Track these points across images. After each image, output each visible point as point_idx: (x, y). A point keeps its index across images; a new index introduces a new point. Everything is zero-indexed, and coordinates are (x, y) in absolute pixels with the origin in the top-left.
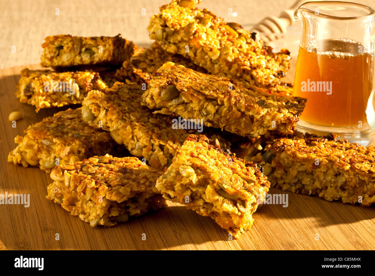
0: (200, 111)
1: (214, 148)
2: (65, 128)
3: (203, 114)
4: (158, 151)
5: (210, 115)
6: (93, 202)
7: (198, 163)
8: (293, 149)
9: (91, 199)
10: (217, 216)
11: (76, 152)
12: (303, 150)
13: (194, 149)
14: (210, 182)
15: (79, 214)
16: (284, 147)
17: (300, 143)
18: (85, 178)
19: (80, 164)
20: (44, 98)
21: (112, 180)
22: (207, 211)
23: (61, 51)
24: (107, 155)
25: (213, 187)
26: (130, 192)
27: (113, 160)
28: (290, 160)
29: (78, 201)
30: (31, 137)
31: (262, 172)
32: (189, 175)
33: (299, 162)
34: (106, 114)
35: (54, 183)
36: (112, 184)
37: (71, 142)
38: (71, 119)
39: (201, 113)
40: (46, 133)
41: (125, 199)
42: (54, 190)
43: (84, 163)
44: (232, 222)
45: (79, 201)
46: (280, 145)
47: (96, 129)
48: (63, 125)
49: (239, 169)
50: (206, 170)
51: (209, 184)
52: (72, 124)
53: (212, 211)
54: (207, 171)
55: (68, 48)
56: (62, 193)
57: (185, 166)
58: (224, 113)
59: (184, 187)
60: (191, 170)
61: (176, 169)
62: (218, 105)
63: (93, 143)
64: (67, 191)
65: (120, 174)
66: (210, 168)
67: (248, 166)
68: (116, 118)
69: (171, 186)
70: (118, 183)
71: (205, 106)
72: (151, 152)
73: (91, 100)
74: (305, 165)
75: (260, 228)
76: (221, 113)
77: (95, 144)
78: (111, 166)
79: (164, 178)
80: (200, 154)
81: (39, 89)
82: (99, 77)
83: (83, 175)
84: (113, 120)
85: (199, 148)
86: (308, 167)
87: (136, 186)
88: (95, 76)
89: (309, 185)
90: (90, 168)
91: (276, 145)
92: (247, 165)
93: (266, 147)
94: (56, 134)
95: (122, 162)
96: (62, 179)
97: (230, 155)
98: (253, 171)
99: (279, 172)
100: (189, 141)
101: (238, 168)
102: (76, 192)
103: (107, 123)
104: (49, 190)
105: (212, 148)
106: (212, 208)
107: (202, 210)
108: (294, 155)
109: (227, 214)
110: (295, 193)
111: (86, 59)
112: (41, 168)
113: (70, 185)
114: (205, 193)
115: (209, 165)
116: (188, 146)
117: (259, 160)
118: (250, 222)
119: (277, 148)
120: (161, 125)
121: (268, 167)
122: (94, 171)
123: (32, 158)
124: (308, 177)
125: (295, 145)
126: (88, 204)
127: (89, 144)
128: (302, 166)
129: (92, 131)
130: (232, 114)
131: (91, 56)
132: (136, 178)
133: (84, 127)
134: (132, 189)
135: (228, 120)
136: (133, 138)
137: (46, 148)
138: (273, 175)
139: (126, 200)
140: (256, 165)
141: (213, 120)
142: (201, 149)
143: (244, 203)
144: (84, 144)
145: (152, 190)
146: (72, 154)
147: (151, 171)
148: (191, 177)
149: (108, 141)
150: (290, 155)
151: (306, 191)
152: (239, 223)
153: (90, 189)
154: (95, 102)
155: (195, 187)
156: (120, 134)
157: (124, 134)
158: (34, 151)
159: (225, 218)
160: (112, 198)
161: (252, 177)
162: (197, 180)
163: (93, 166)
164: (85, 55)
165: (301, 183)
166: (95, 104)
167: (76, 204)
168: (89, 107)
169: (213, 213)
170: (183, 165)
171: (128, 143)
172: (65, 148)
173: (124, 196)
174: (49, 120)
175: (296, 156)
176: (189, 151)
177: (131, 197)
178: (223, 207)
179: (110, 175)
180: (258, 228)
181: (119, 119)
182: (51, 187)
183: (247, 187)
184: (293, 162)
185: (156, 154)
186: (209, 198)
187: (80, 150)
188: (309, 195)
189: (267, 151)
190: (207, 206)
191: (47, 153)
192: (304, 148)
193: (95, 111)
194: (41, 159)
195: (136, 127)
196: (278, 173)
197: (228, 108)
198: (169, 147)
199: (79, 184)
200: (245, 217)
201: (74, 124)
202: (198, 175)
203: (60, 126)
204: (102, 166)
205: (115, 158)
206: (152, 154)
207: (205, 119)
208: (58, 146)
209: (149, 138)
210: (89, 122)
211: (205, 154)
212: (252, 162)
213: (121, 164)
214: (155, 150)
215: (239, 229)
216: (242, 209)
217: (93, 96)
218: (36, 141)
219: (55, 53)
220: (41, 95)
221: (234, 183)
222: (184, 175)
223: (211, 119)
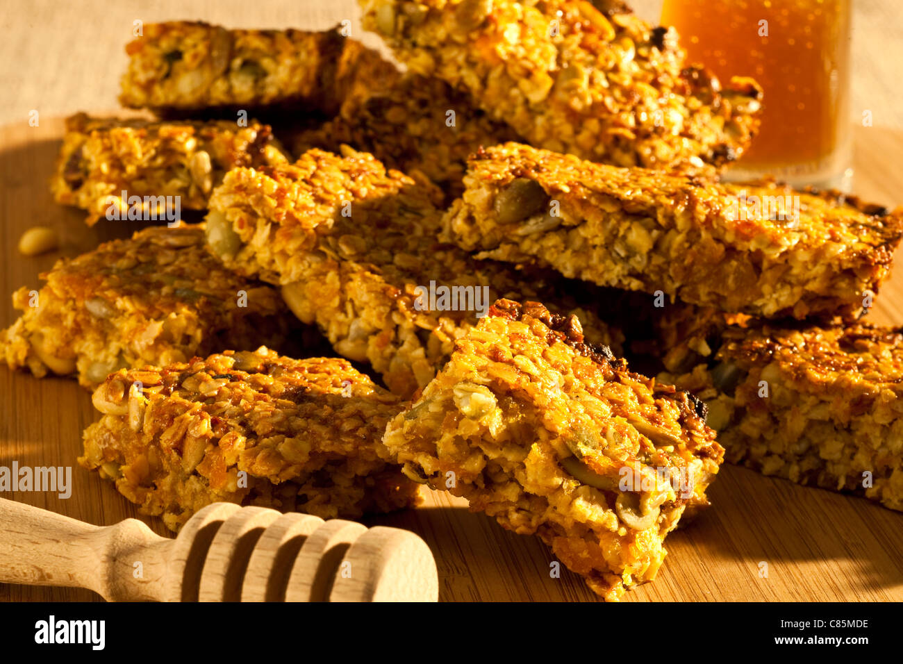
0: (607, 248)
1: (565, 342)
2: (155, 272)
3: (618, 254)
4: (412, 344)
5: (638, 258)
6: (204, 478)
7: (511, 378)
8: (798, 356)
9: (198, 468)
10: (557, 535)
11: (178, 339)
12: (828, 363)
13: (503, 339)
14: (542, 435)
15: (163, 514)
16: (774, 351)
17: (823, 343)
18: (186, 409)
19: (179, 371)
20: (113, 187)
21: (260, 419)
22: (530, 520)
23: (178, 66)
24: (263, 351)
25: (547, 449)
26: (310, 454)
27: (275, 365)
28: (787, 389)
29: (164, 473)
30: (57, 292)
31: (701, 415)
32: (481, 410)
33: (815, 394)
34: (272, 237)
35: (102, 420)
36: (259, 428)
37: (165, 311)
38: (177, 248)
39: (610, 254)
40: (99, 283)
41: (292, 472)
42: (100, 442)
43: (191, 368)
44: (599, 553)
45: (168, 474)
46: (761, 346)
47: (241, 277)
48: (152, 263)
49: (633, 404)
50: (533, 399)
51: (537, 440)
52: (177, 263)
53: (544, 519)
54: (535, 403)
55: (195, 56)
56: (121, 449)
57: (470, 386)
58: (678, 250)
59: (466, 444)
60: (487, 398)
61: (445, 392)
62: (658, 227)
63: (229, 317)
64: (134, 447)
65: (290, 402)
66: (545, 396)
67: (660, 398)
68: (299, 249)
69: (427, 443)
70: (277, 428)
71: (621, 233)
72: (390, 349)
73: (232, 196)
74: (829, 402)
75: (685, 577)
76: (668, 249)
77: (235, 318)
78: (268, 380)
79: (408, 417)
80: (521, 353)
81: (100, 162)
82: (271, 137)
83: (181, 400)
84: (290, 253)
85: (520, 337)
86: (839, 408)
87: (329, 439)
88: (259, 133)
89: (839, 462)
90: (206, 381)
91: (752, 343)
92: (657, 395)
93: (723, 347)
94: (127, 287)
95: (301, 369)
96: (122, 410)
97: (612, 363)
98: (673, 411)
99: (756, 421)
100: (494, 317)
101: (630, 402)
102: (159, 448)
103: (273, 261)
104: (88, 441)
105: (558, 341)
106: (545, 510)
107: (515, 517)
108: (800, 375)
109: (588, 532)
110: (799, 483)
111: (243, 87)
112: (82, 380)
113: (142, 428)
114: (523, 467)
115: (542, 387)
116: (488, 330)
117: (701, 385)
118: (653, 559)
119: (753, 353)
120: (425, 273)
121: (724, 405)
122: (213, 389)
123: (58, 350)
124: (836, 440)
125: (806, 348)
126: (188, 485)
127: (218, 317)
128: (822, 406)
129: (230, 282)
130: (699, 251)
131: (256, 82)
132: (331, 415)
133: (210, 270)
134: (314, 445)
135: (688, 270)
136: (342, 308)
137: (97, 326)
138: (736, 428)
139: (296, 477)
140: (685, 395)
141: (646, 271)
142: (525, 342)
143: (636, 501)
144: (202, 316)
145: (373, 452)
146: (166, 343)
147: (379, 398)
148: (487, 417)
149: (273, 313)
150: (787, 374)
151: (831, 479)
152: (620, 560)
153: (196, 439)
154: (241, 200)
155: (497, 447)
156: (308, 295)
157: (318, 295)
158: (65, 333)
159: (580, 543)
160: (254, 468)
161: (668, 427)
162: (505, 427)
163: (213, 377)
164: (242, 77)
165: (817, 455)
166: (244, 208)
167: (157, 484)
168: (225, 214)
169: (547, 526)
170: (466, 381)
171: (329, 322)
172: (147, 325)
173: (289, 465)
174: (115, 247)
175: (805, 375)
176: (487, 344)
177: (311, 468)
178: (573, 509)
179: (257, 405)
180: (679, 576)
181: (307, 252)
182: (93, 432)
183: (651, 456)
184: (796, 393)
185: (405, 355)
186: (536, 481)
187: (190, 332)
188: (836, 492)
189: (726, 361)
190: (530, 506)
191: (98, 338)
192: (831, 355)
193: (241, 227)
194: (82, 354)
195: (352, 276)
196: (753, 425)
197: (688, 234)
198: (443, 337)
199: (168, 426)
200: (638, 540)
201: (183, 262)
202: (506, 413)
203: (143, 266)
204: (239, 378)
205: (285, 358)
206: (393, 355)
207: (623, 268)
208: (128, 319)
209: (388, 309)
210: (226, 258)
211: (535, 356)
212: (674, 387)
213: (298, 376)
214: (403, 342)
215: (620, 575)
216: (630, 517)
217: (237, 184)
218: (71, 303)
219: (159, 69)
220: (103, 178)
221: (613, 442)
222: (466, 409)
223: (639, 268)
